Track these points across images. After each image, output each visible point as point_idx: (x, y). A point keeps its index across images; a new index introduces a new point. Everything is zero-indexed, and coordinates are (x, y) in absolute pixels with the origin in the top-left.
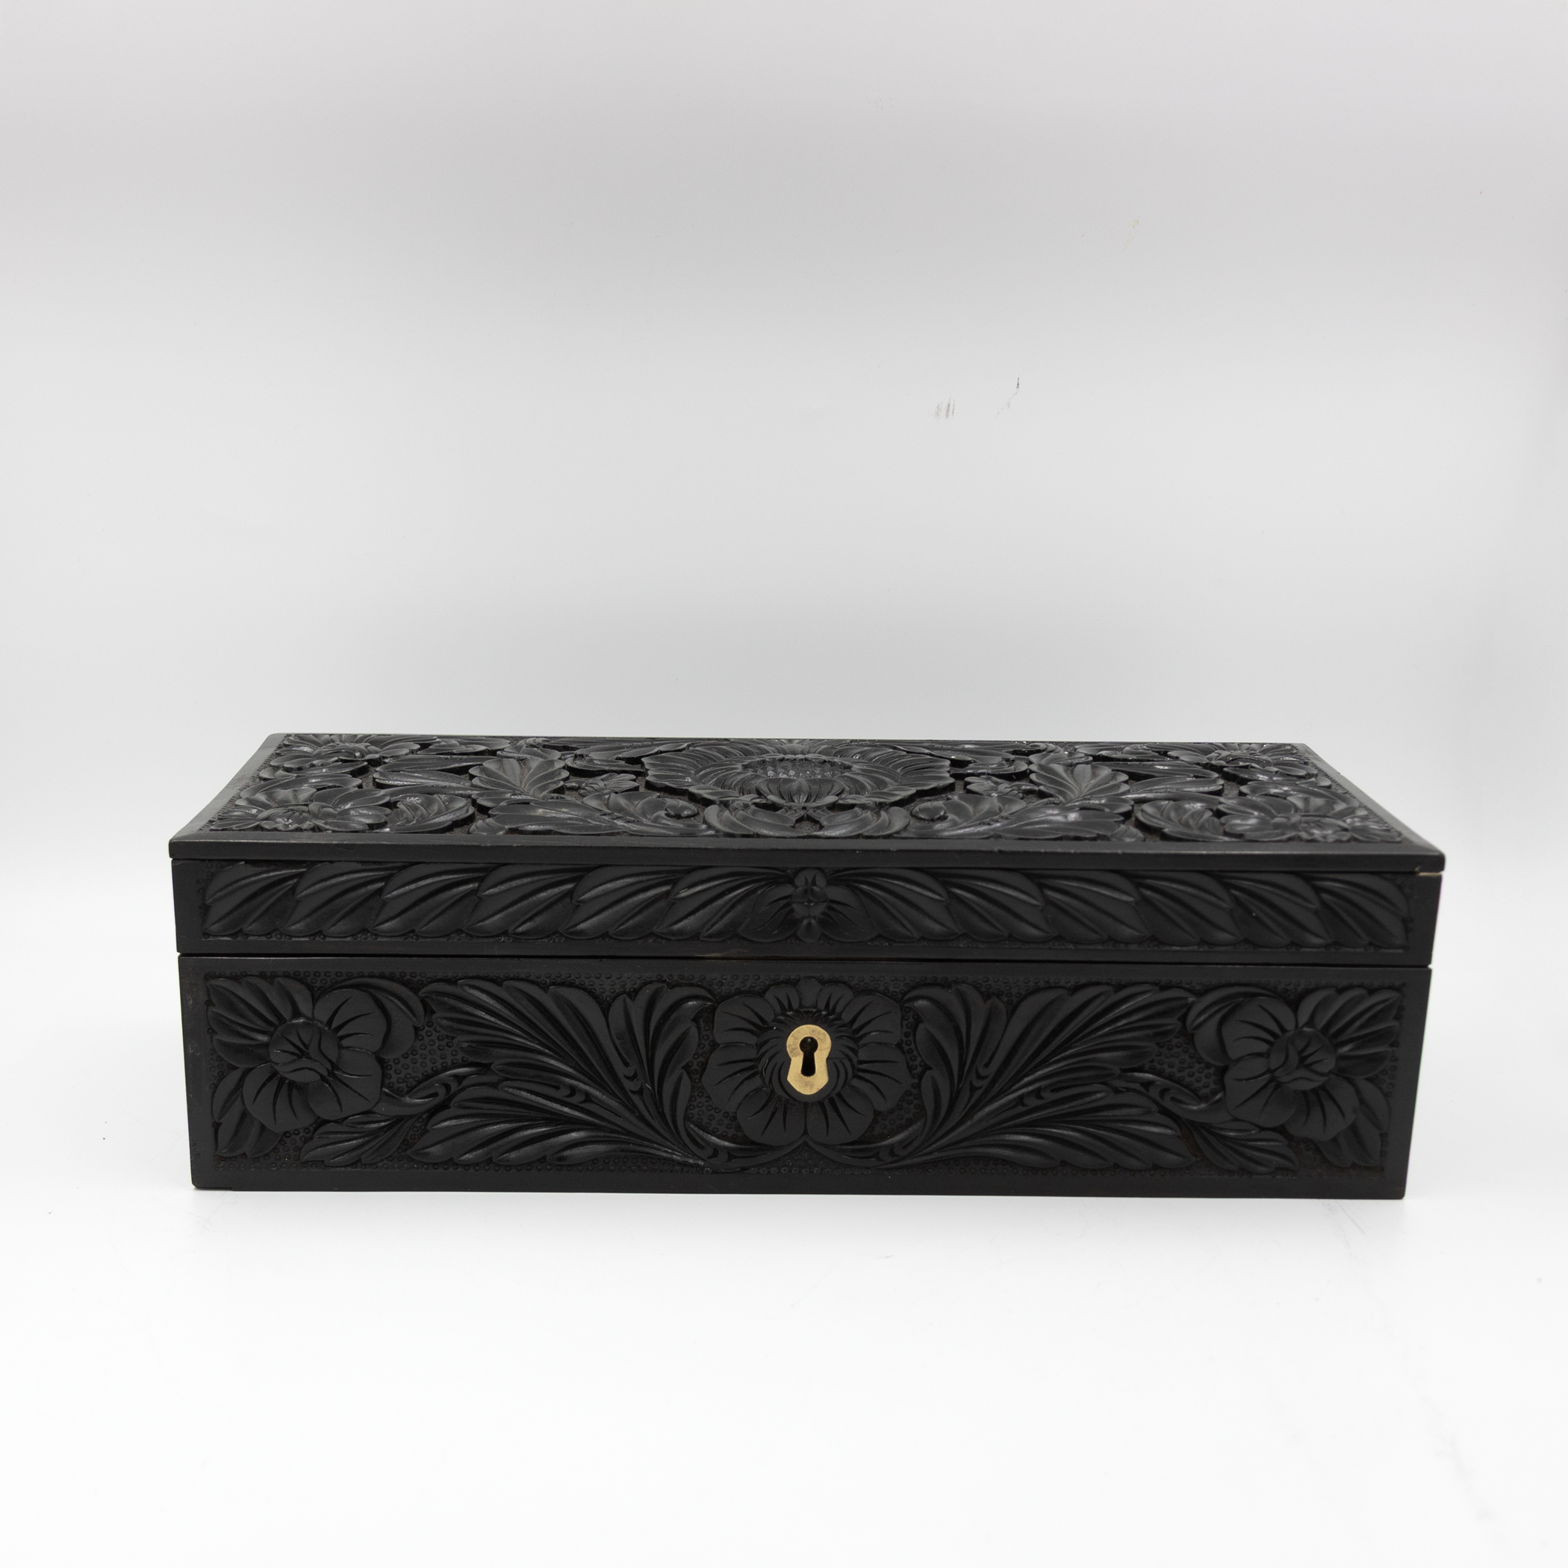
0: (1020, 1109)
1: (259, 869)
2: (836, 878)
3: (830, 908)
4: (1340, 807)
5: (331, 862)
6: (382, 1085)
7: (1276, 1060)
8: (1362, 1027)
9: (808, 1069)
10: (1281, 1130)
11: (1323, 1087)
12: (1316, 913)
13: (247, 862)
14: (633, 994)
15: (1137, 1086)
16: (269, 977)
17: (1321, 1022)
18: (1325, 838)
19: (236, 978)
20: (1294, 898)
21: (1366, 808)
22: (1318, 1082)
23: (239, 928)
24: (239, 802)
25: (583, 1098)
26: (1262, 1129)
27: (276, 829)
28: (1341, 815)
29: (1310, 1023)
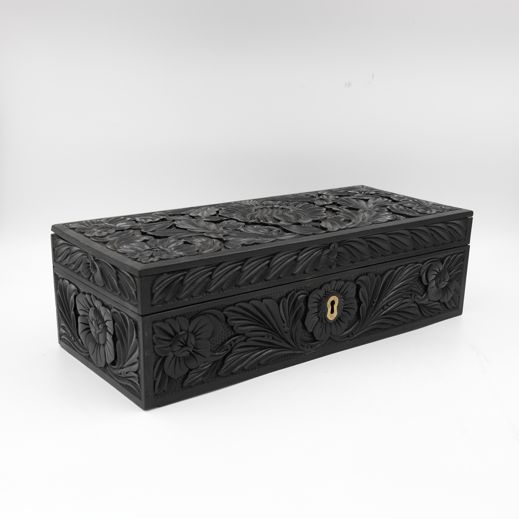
1: (170, 275)
2: (340, 244)
3: (338, 255)
5: (196, 267)
6: (210, 350)
8: (455, 265)
9: (332, 312)
11: (447, 286)
14: (287, 297)
15: (409, 296)
17: (447, 266)
20: (443, 230)
23: (164, 300)
25: (271, 338)
26: (435, 302)
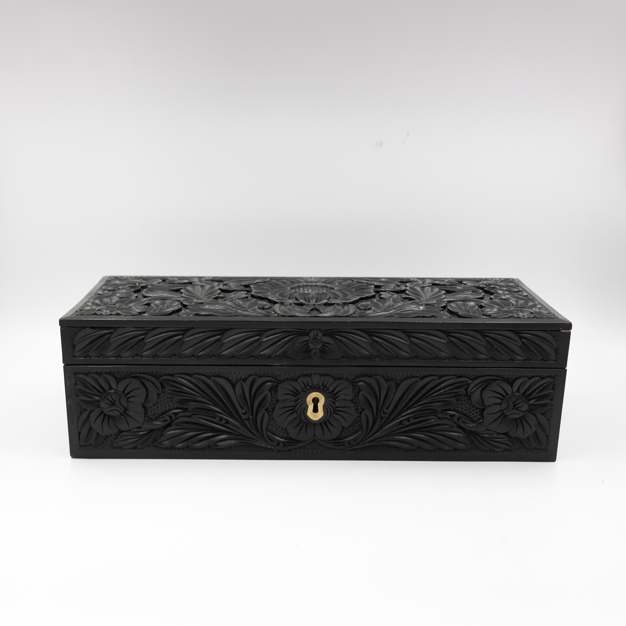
0: (401, 426)
1: (95, 331)
2: (326, 333)
3: (324, 345)
4: (531, 304)
5: (124, 327)
6: (145, 417)
7: (504, 406)
8: (539, 393)
9: (315, 410)
10: (506, 434)
11: (523, 417)
12: (520, 347)
13: (90, 328)
14: (245, 380)
15: (448, 417)
16: (100, 374)
17: (522, 390)
18: (524, 317)
19: (86, 374)
20: (511, 341)
21: (541, 304)
22: (521, 415)
23: (87, 354)
24: (89, 304)
25: (225, 422)
26: (499, 434)
27: (102, 314)
28: (531, 307)
29: (518, 391)
